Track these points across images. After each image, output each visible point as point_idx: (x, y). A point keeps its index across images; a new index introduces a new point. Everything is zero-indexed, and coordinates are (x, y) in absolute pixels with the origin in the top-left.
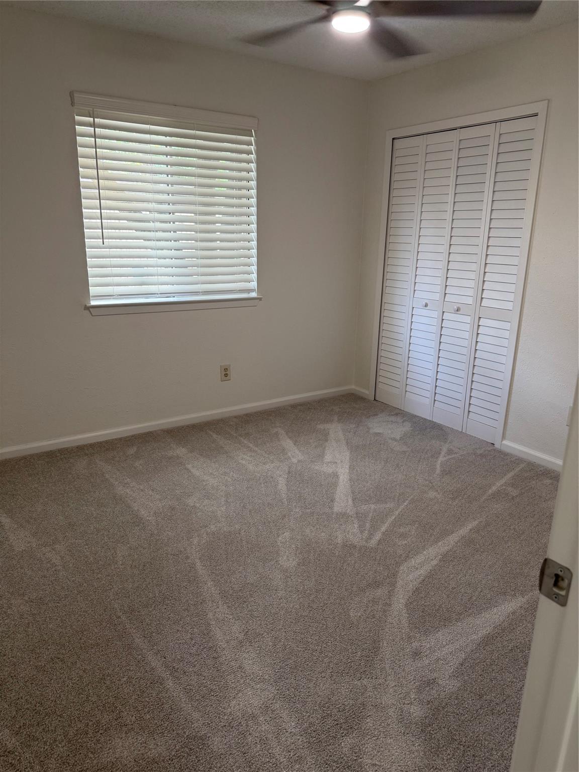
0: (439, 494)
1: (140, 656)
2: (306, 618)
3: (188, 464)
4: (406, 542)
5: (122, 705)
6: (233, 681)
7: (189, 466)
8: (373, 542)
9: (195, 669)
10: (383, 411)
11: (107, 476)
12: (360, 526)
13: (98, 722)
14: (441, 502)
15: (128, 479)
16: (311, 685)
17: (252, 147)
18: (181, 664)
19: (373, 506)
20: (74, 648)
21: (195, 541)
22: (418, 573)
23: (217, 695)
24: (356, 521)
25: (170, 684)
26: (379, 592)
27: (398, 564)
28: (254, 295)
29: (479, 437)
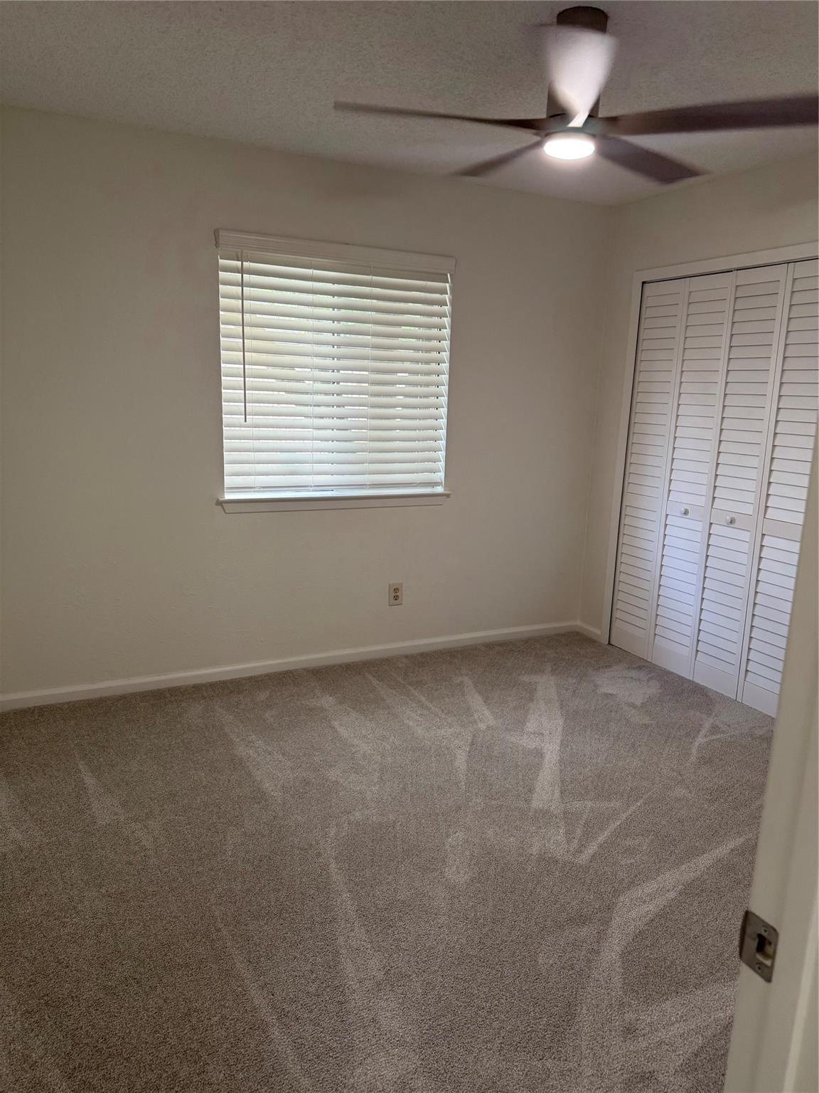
0: (690, 792)
1: (240, 989)
2: (474, 959)
3: (335, 720)
4: (632, 861)
5: (209, 1054)
6: (362, 1039)
7: (336, 724)
8: (584, 858)
9: (312, 1016)
10: (620, 661)
11: (227, 730)
12: (566, 833)
13: (175, 1074)
14: (693, 805)
15: (253, 736)
16: (470, 1059)
17: (446, 296)
18: (294, 1006)
19: (589, 804)
20: (155, 967)
21: (333, 832)
22: (645, 908)
23: (338, 1057)
24: (562, 824)
25: (275, 1033)
26: (584, 932)
27: (616, 893)
28: (440, 490)
29: (760, 710)
